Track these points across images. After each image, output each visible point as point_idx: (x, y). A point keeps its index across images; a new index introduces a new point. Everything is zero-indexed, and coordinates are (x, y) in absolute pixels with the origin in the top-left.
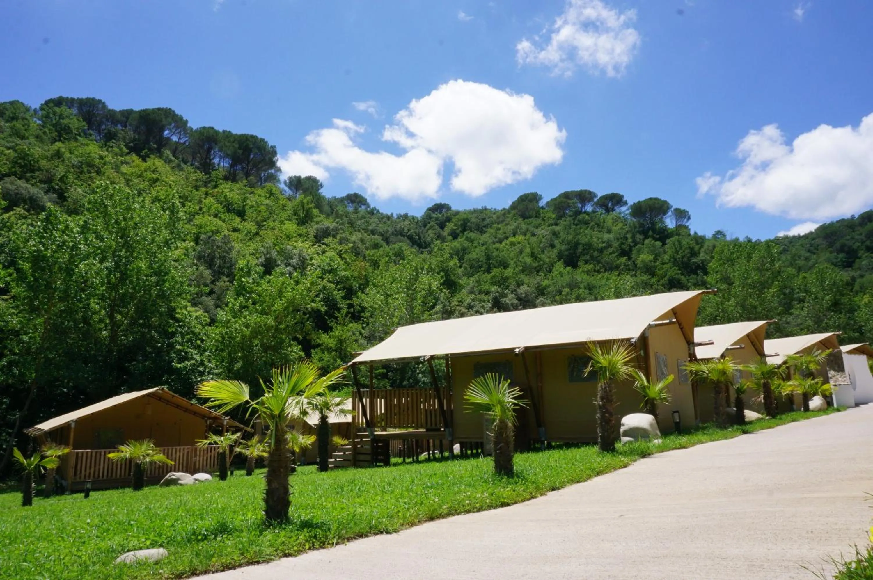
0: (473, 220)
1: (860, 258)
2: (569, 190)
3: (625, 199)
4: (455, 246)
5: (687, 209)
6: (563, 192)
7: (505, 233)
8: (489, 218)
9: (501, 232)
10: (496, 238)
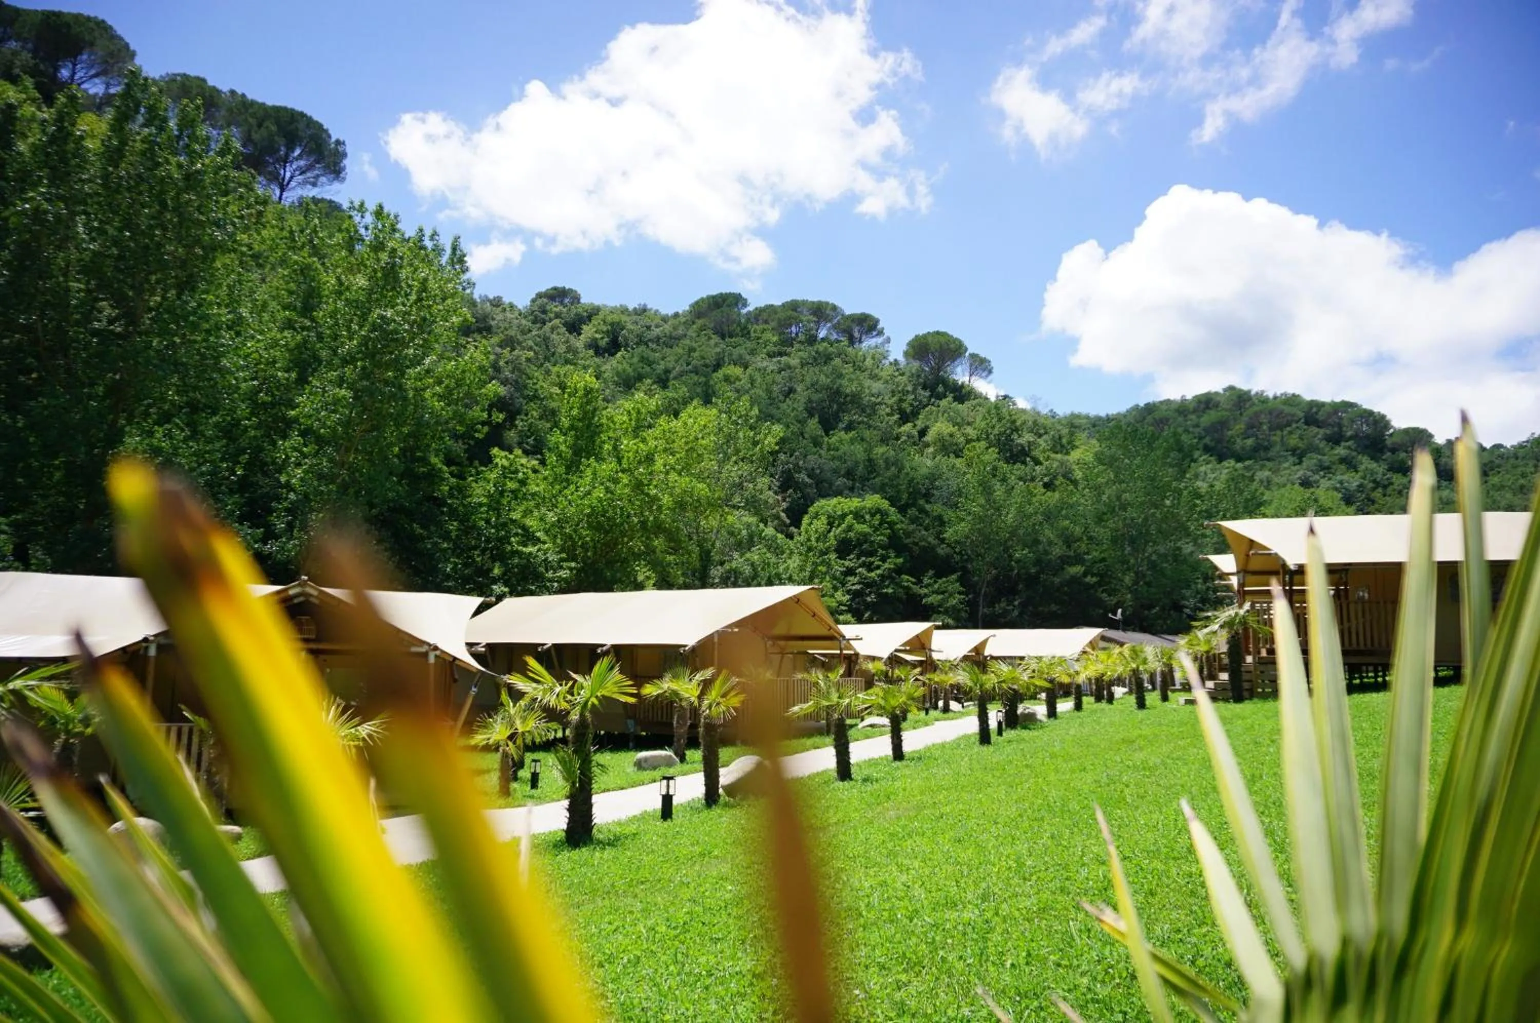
0: (630, 326)
1: (1195, 461)
2: (799, 298)
3: (880, 326)
4: (624, 371)
5: (988, 358)
6: (789, 299)
7: (703, 358)
8: (657, 326)
9: (696, 354)
10: (688, 364)
